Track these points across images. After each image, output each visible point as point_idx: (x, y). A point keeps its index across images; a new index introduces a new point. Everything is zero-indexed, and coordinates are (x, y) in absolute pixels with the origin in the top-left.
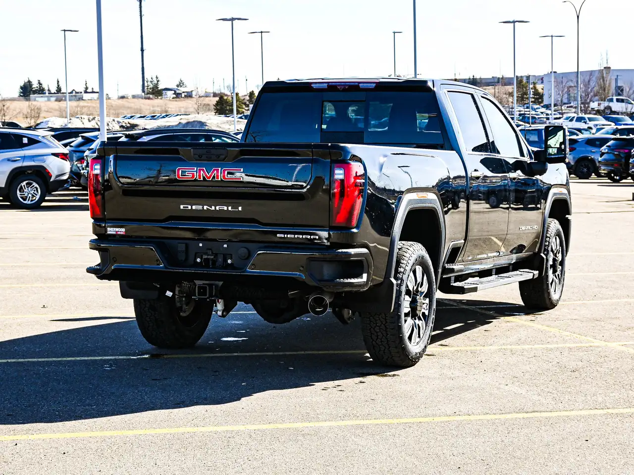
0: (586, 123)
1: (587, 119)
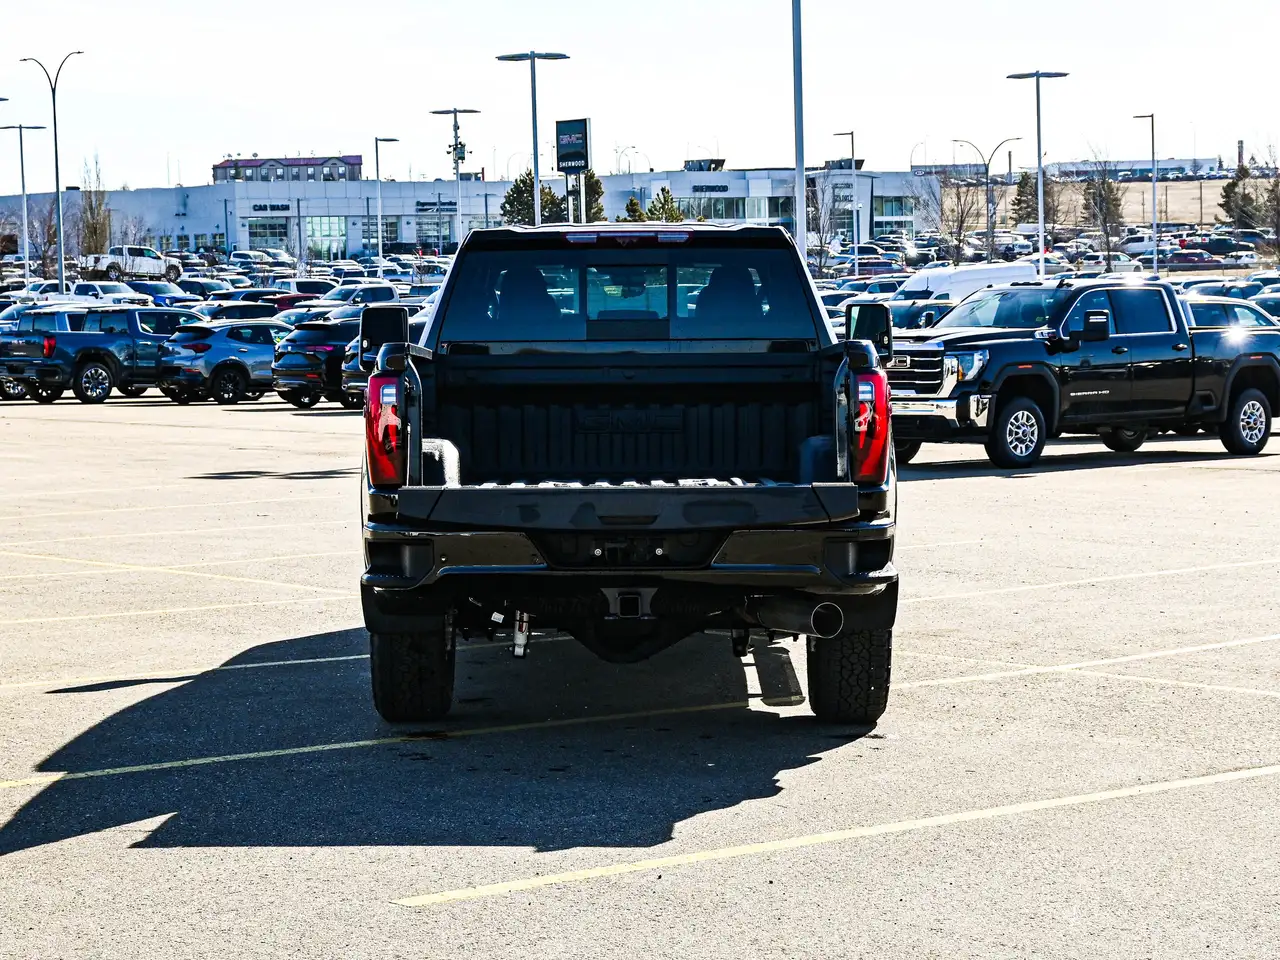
0: (96, 296)
1: (98, 289)
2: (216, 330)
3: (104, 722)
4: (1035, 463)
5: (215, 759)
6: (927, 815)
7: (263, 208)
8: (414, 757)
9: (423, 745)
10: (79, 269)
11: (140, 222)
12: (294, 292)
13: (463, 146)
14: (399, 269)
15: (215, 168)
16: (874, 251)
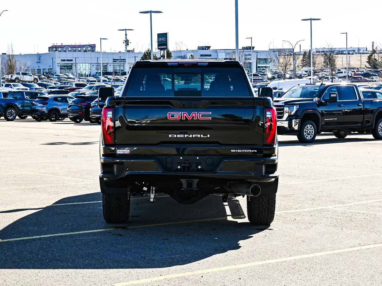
0: (11, 87)
1: (12, 85)
2: (50, 98)
3: (14, 222)
4: (313, 142)
5: (51, 235)
6: (290, 256)
7: (64, 60)
8: (117, 235)
9: (120, 231)
10: (6, 79)
11: (25, 65)
12: (74, 87)
13: (128, 41)
14: (107, 80)
15: (49, 48)
16: (258, 76)
